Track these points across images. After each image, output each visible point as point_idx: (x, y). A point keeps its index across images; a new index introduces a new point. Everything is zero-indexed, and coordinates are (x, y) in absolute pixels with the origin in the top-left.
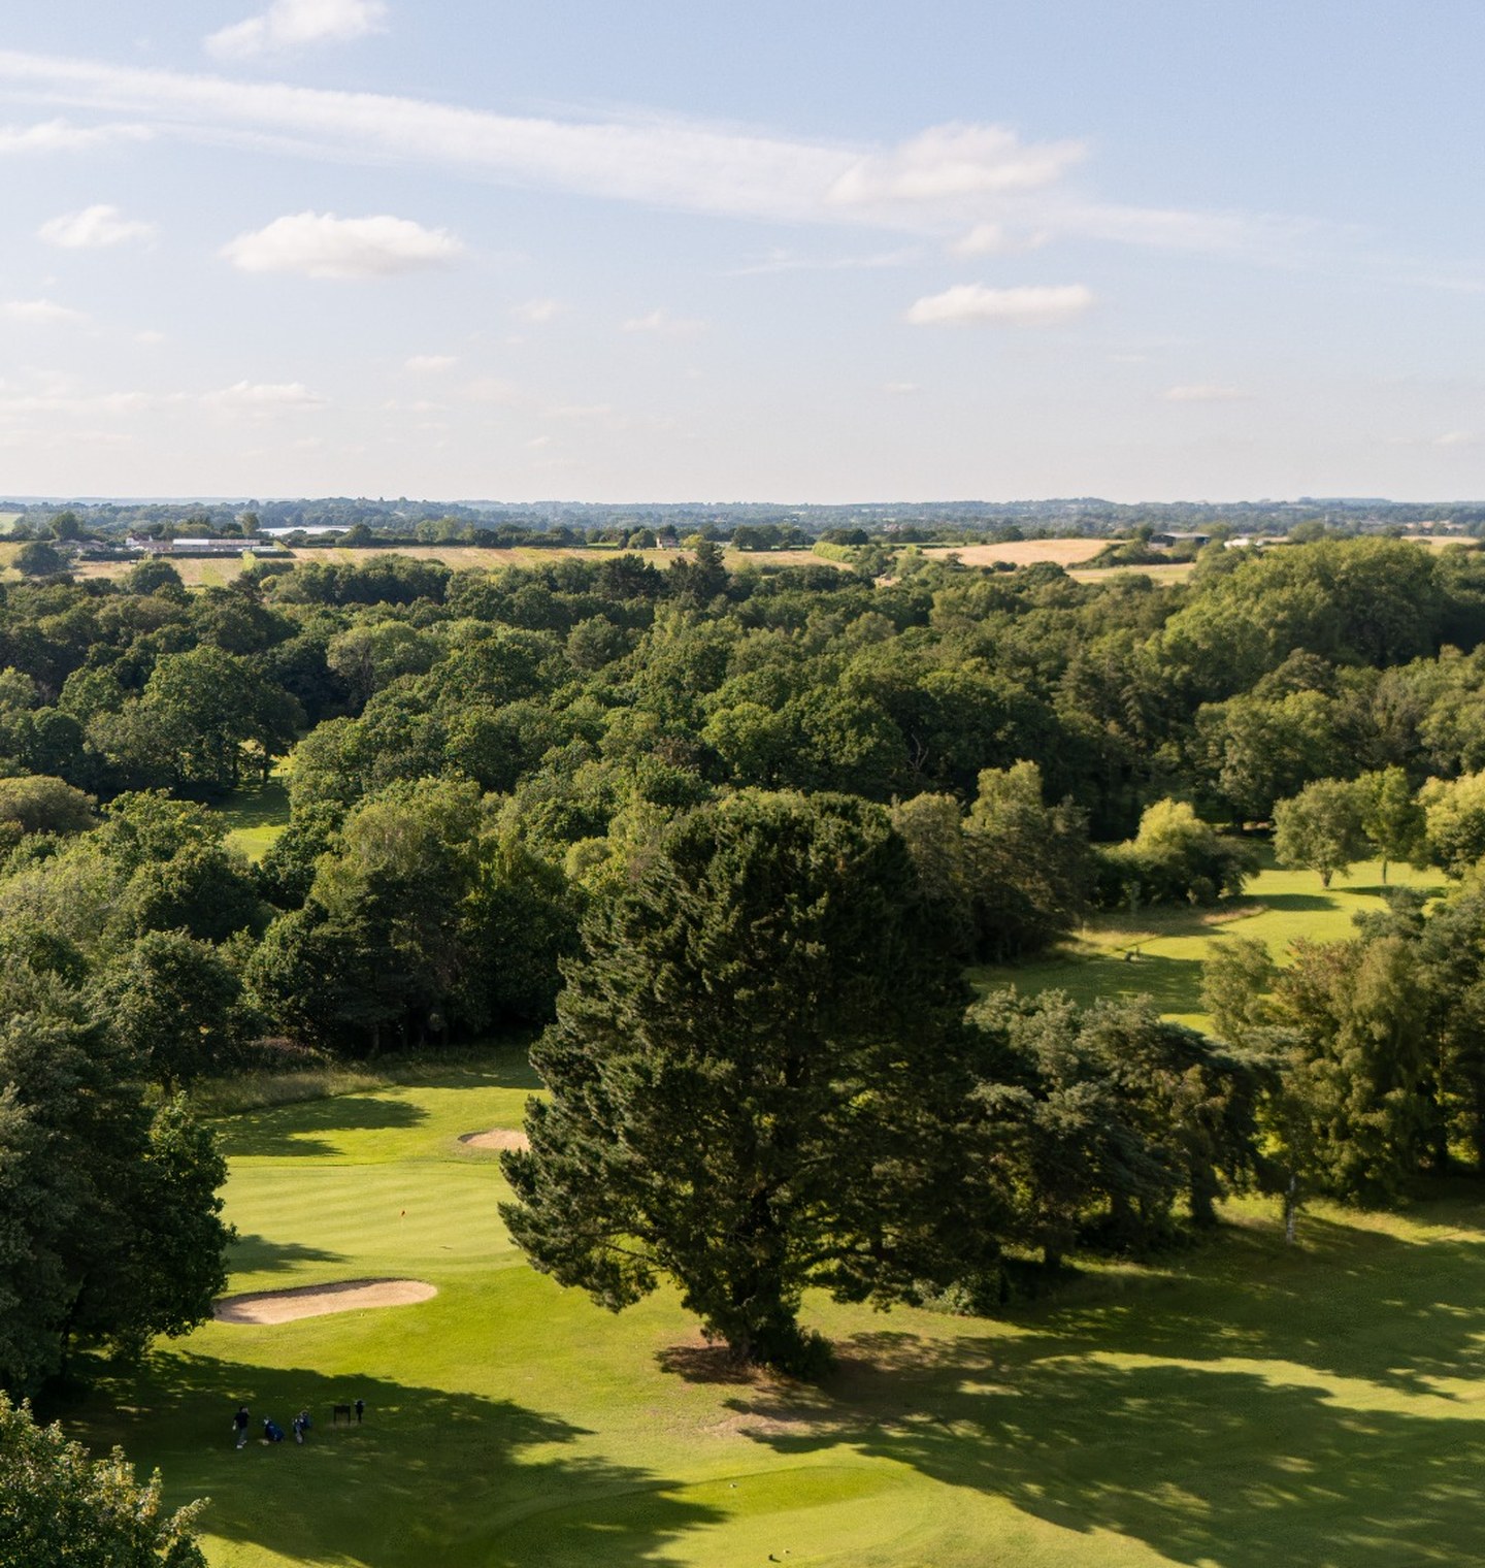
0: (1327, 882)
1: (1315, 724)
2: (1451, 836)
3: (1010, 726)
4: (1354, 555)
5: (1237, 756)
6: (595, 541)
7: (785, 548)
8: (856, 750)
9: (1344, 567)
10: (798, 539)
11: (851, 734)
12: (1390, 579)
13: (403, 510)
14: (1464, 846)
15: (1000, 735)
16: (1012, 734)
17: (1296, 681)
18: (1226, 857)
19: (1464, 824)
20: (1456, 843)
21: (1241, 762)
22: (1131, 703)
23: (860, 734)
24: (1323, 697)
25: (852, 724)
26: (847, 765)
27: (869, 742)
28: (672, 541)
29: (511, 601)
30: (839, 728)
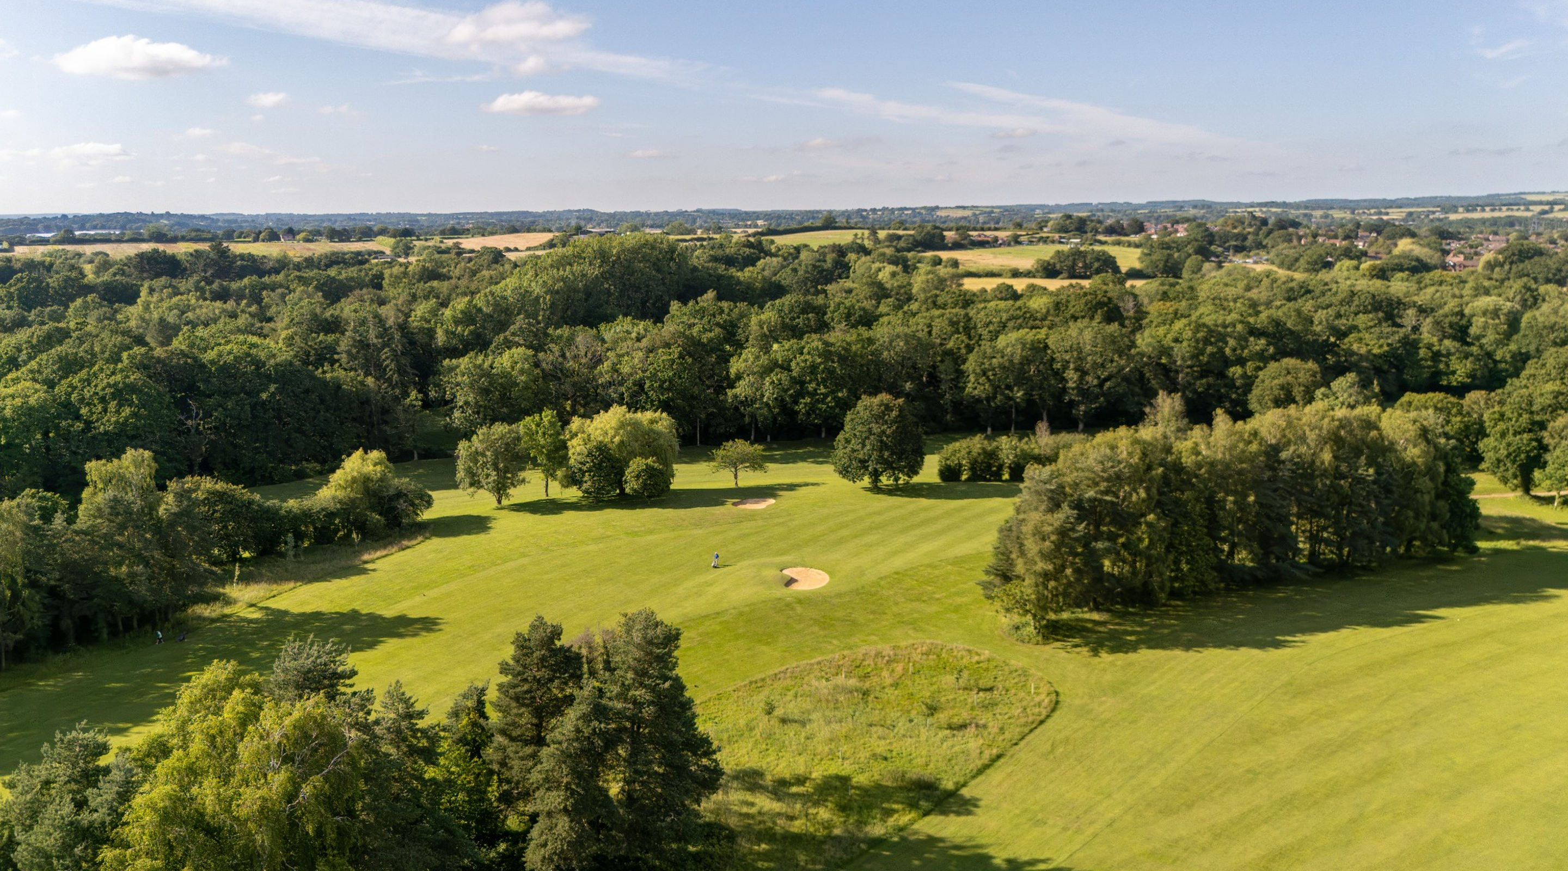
0: (499, 502)
1: (522, 372)
2: (581, 463)
3: (272, 388)
4: (622, 244)
5: (463, 399)
6: (240, 237)
7: (359, 240)
8: (113, 419)
9: (615, 251)
10: (367, 234)
11: (112, 405)
12: (645, 259)
13: (168, 219)
14: (589, 471)
15: (264, 396)
16: (273, 395)
17: (517, 339)
18: (399, 495)
19: (590, 454)
20: (585, 468)
21: (467, 403)
22: (388, 362)
23: (120, 405)
24: (530, 352)
25: (114, 396)
26: (106, 433)
27: (127, 411)
28: (291, 237)
29: (48, 284)
30: (103, 400)
